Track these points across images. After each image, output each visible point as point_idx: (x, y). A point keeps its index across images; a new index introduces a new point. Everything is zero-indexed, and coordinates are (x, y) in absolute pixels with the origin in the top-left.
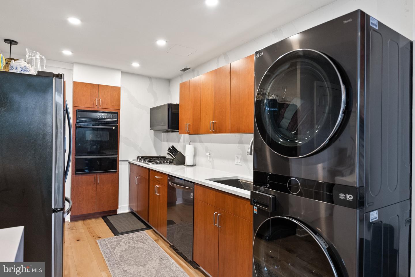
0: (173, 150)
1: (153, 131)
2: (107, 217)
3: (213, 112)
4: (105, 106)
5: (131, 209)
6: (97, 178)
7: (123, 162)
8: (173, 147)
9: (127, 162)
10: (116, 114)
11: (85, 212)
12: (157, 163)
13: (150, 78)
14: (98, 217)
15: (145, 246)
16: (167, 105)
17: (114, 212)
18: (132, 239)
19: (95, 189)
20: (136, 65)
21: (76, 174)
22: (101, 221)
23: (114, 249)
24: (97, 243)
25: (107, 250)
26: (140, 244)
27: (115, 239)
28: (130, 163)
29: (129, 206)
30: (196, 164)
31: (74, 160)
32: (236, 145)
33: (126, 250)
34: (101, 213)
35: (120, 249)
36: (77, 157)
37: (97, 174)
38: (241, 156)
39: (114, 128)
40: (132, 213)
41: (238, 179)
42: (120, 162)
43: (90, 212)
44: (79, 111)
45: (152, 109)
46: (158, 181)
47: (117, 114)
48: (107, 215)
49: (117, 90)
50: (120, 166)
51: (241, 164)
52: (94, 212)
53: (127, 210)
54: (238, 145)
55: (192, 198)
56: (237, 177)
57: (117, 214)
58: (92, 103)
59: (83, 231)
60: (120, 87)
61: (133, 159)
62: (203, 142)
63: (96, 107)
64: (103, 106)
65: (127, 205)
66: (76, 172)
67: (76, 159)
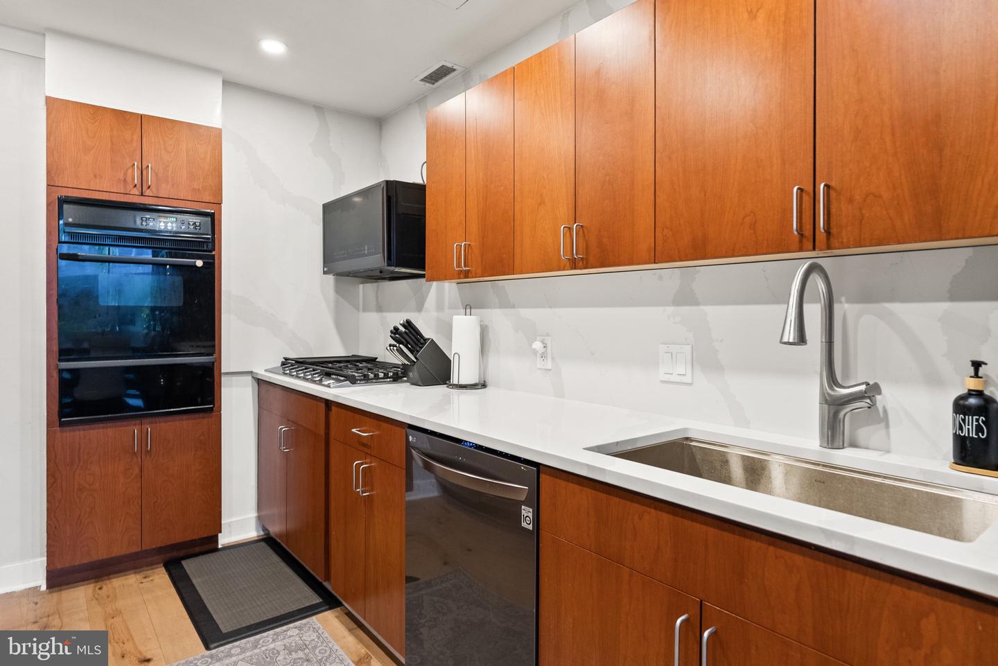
0: (408, 336)
1: (331, 278)
2: (184, 563)
3: (573, 191)
4: (165, 190)
5: (265, 529)
6: (143, 436)
7: (235, 379)
8: (408, 325)
9: (249, 378)
10: (209, 219)
11: (100, 553)
12: (353, 381)
13: (319, 109)
14: (151, 565)
16: (384, 187)
17: (208, 544)
19: (137, 471)
20: (273, 47)
21: (61, 424)
22: (161, 577)
28: (260, 382)
29: (259, 518)
30: (489, 382)
32: (661, 309)
34: (160, 550)
36: (64, 365)
37: (144, 421)
38: (688, 349)
39: (199, 263)
40: (269, 540)
41: (687, 439)
42: (224, 379)
43: (118, 550)
45: (327, 208)
46: (364, 445)
47: (213, 219)
48: (182, 553)
49: (209, 138)
50: (224, 391)
51: (688, 379)
52: (135, 549)
53: (251, 532)
54: (670, 309)
55: (530, 527)
56: (685, 430)
57: (216, 550)
58: (121, 176)
60: (220, 130)
62: (513, 307)
63: (135, 191)
64: (161, 190)
65: (253, 514)
66: (62, 414)
67: (61, 371)
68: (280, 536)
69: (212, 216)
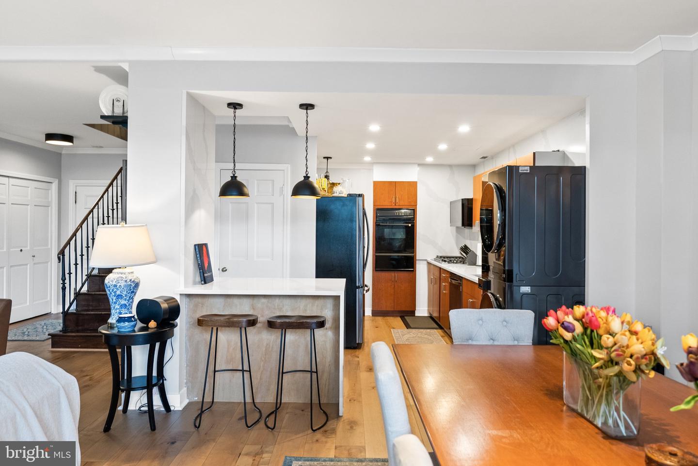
0: (465, 249)
2: (405, 317)
4: (402, 203)
5: (430, 314)
6: (395, 277)
7: (421, 262)
8: (465, 246)
9: (426, 262)
11: (384, 309)
13: (451, 166)
14: (397, 316)
15: (430, 338)
16: (461, 201)
17: (412, 313)
18: (421, 333)
19: (393, 286)
20: (430, 159)
21: (376, 270)
22: (399, 319)
23: (403, 335)
24: (391, 331)
25: (398, 335)
26: (426, 336)
27: (406, 330)
28: (429, 264)
29: (428, 310)
31: (375, 256)
33: (413, 337)
34: (399, 312)
35: (408, 336)
36: (377, 254)
37: (395, 272)
39: (410, 225)
40: (431, 317)
42: (417, 262)
43: (388, 309)
44: (378, 209)
45: (451, 203)
48: (405, 315)
49: (414, 185)
50: (417, 265)
52: (392, 310)
53: (426, 314)
57: (415, 316)
58: (390, 200)
59: (381, 323)
60: (417, 182)
61: (431, 259)
63: (394, 204)
64: (400, 203)
65: (426, 308)
66: (376, 268)
67: (376, 256)
68: (436, 317)
69: (414, 210)
